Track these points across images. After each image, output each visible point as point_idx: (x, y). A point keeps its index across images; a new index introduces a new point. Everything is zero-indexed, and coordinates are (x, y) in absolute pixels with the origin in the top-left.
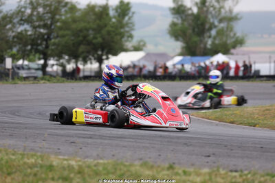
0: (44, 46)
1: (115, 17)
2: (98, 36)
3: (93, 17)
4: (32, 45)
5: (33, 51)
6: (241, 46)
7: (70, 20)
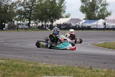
0: (29, 15)
1: (58, 4)
2: (51, 11)
3: (49, 4)
4: (24, 15)
5: (24, 17)
6: (110, 16)
7: (40, 5)
